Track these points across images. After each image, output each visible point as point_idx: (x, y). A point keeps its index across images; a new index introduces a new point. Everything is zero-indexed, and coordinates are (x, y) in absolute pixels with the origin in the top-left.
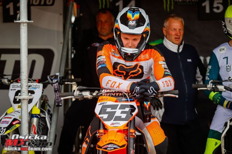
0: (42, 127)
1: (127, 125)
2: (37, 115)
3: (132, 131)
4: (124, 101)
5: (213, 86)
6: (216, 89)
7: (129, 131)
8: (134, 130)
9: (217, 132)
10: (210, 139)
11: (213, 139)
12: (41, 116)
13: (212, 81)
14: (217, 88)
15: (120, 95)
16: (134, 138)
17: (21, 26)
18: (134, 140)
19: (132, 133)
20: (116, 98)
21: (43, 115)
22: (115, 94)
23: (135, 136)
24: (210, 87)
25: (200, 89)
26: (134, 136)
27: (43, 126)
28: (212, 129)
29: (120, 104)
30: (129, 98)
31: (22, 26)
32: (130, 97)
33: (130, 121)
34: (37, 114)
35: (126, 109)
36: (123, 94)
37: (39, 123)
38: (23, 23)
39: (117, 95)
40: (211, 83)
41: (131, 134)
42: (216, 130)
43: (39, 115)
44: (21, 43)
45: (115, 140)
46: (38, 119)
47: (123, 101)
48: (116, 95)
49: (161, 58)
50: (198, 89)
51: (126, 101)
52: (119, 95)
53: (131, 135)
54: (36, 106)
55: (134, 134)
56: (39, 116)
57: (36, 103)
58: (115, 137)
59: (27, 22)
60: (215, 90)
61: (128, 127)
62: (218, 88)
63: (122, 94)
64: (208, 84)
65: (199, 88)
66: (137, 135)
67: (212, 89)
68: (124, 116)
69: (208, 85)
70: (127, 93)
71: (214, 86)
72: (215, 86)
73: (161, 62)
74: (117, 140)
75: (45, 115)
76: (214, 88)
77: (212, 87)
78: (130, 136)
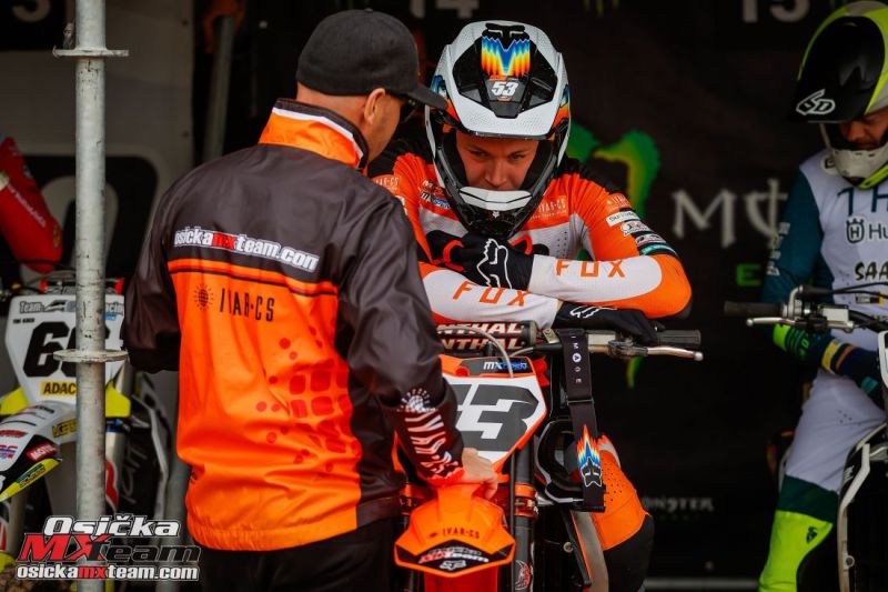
0: (134, 467)
1: (505, 467)
2: (120, 422)
3: (522, 489)
4: (490, 371)
5: (803, 308)
6: (819, 322)
7: (514, 492)
8: (530, 488)
9: (813, 487)
10: (788, 514)
11: (798, 516)
12: (135, 425)
13: (801, 288)
14: (820, 316)
15: (473, 347)
16: (530, 520)
17: (79, 70)
18: (530, 525)
19: (524, 499)
20: (461, 360)
21: (138, 421)
22: (452, 341)
23: (536, 509)
24: (794, 315)
25: (757, 320)
26: (530, 511)
27: (137, 465)
28: (795, 475)
29: (475, 383)
30: (513, 360)
31: (86, 71)
32: (513, 355)
33: (517, 452)
34: (121, 418)
35: (500, 401)
36: (485, 341)
37: (126, 451)
38: (91, 58)
39: (461, 347)
40: (798, 296)
41: (518, 503)
42: (809, 477)
43: (126, 420)
44: (79, 140)
45: (467, 529)
46: (121, 435)
47: (487, 371)
48: (457, 344)
49: (609, 202)
50: (750, 321)
51: (499, 371)
52: (468, 345)
53: (520, 507)
54: (114, 386)
55: (530, 503)
56: (126, 427)
57: (114, 374)
58: (469, 519)
59: (104, 54)
60: (816, 325)
61: (506, 476)
62: (825, 318)
63: (480, 342)
64: (787, 304)
65: (753, 317)
66: (540, 508)
67: (804, 323)
68: (491, 431)
69: (785, 308)
70: (503, 341)
71: (807, 311)
72: (813, 308)
73: (615, 215)
74: (475, 530)
75: (149, 421)
76: (812, 318)
77: (803, 314)
78: (514, 511)
